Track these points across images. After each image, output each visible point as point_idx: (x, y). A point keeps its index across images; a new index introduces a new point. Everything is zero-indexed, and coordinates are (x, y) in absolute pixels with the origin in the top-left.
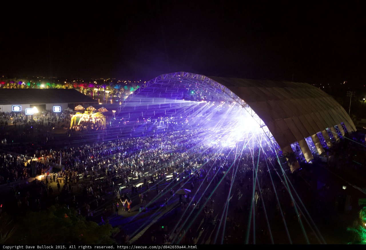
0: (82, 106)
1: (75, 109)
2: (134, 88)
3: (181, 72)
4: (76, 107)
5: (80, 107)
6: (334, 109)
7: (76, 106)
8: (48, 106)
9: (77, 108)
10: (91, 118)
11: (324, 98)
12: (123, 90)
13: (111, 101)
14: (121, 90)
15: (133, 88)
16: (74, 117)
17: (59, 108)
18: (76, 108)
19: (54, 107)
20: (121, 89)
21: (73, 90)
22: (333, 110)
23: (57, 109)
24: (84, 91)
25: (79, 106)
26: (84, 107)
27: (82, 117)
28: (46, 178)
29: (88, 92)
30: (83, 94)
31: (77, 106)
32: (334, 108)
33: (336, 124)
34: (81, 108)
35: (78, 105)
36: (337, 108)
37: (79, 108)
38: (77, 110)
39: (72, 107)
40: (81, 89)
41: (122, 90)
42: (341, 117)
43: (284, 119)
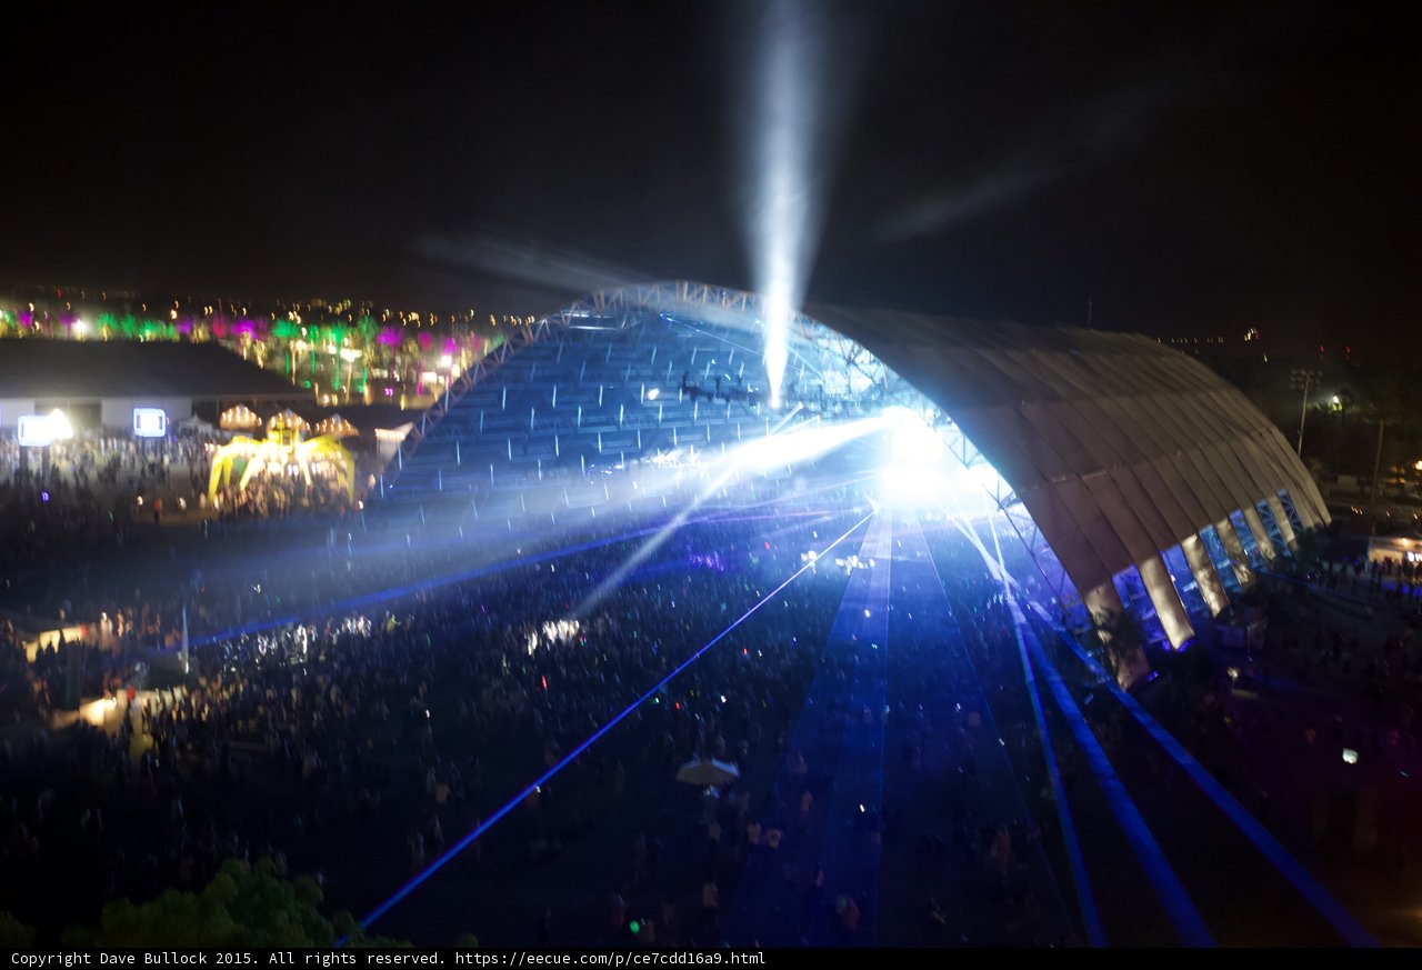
0: (252, 410)
1: (223, 424)
2: (457, 341)
4: (224, 416)
5: (242, 413)
6: (1252, 439)
7: (226, 410)
8: (110, 408)
10: (293, 462)
11: (1212, 394)
12: (416, 350)
14: (405, 349)
15: (454, 340)
16: (222, 458)
17: (158, 420)
18: (228, 418)
19: (136, 410)
20: (408, 344)
21: (210, 347)
22: (1247, 441)
23: (150, 421)
25: (238, 409)
26: (258, 416)
27: (254, 456)
28: (123, 713)
29: (271, 355)
30: (252, 363)
31: (231, 412)
32: (1253, 434)
33: (1264, 497)
34: (247, 417)
35: (233, 407)
36: (1261, 435)
37: (240, 419)
38: (232, 429)
39: (211, 414)
41: (410, 349)
42: (1275, 467)
43: (1084, 478)
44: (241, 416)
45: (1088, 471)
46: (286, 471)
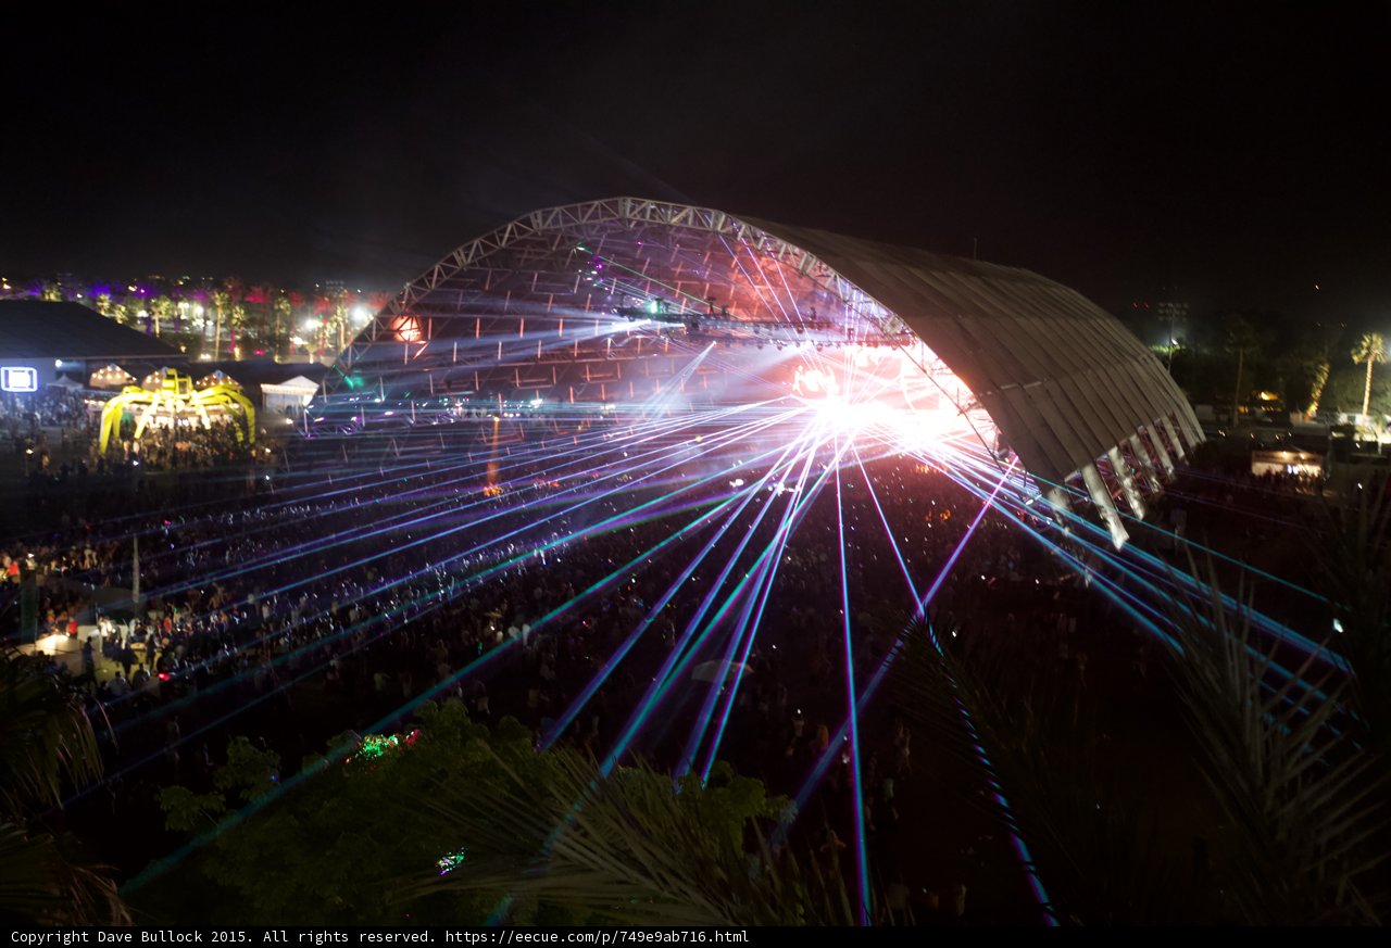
0: (124, 368)
1: (92, 383)
2: (330, 298)
3: (620, 199)
4: (94, 375)
5: (114, 372)
6: (1139, 363)
7: (97, 371)
9: (100, 377)
11: (1099, 321)
12: (287, 309)
13: (237, 351)
14: (276, 307)
15: (326, 299)
17: (28, 376)
18: (97, 377)
20: (279, 303)
23: (19, 379)
24: (117, 312)
25: (109, 369)
26: (131, 373)
31: (101, 371)
33: (1158, 416)
34: (118, 376)
35: (104, 367)
37: (109, 377)
38: (102, 386)
39: (80, 373)
40: (100, 304)
41: (282, 307)
42: (1161, 390)
43: (1025, 387)
44: (112, 375)
45: (1028, 382)
46: (176, 425)
